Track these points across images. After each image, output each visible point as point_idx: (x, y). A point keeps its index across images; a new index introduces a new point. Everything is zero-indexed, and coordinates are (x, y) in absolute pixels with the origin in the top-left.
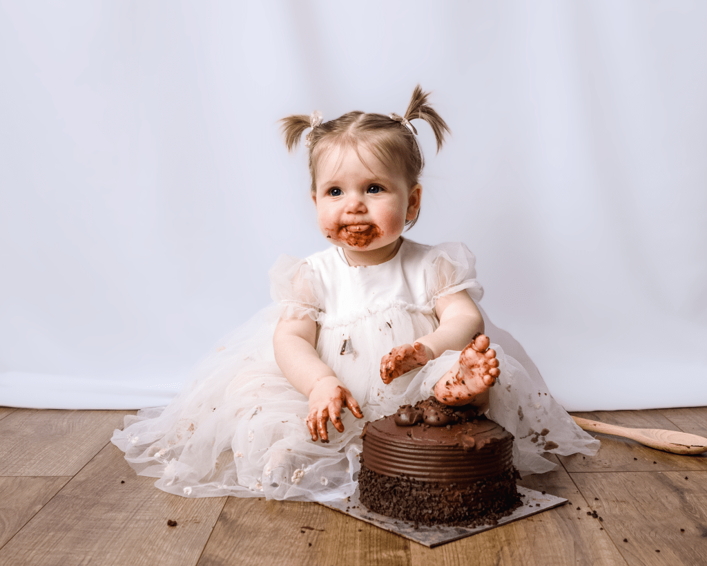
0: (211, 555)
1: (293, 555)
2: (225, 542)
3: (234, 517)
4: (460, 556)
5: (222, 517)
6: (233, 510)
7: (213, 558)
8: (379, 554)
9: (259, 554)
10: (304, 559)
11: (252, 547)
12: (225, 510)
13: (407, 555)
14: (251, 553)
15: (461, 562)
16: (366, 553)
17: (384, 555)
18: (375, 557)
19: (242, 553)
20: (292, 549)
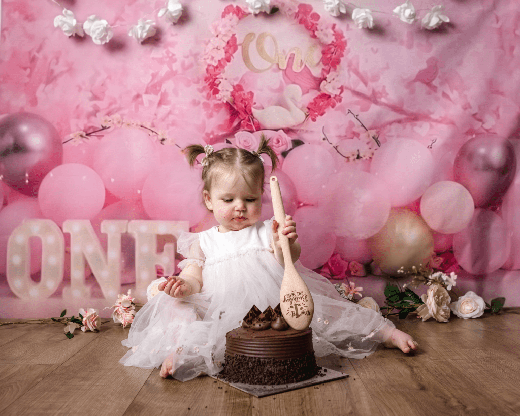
0: (138, 402)
1: (185, 401)
2: (146, 395)
3: (153, 383)
4: (280, 400)
5: (146, 383)
6: (153, 380)
7: (139, 403)
8: (234, 400)
9: (165, 401)
10: (191, 403)
11: (162, 398)
12: (149, 379)
13: (250, 401)
14: (161, 401)
15: (281, 403)
16: (227, 400)
17: (238, 400)
18: (232, 401)
19: (156, 401)
20: (185, 398)
